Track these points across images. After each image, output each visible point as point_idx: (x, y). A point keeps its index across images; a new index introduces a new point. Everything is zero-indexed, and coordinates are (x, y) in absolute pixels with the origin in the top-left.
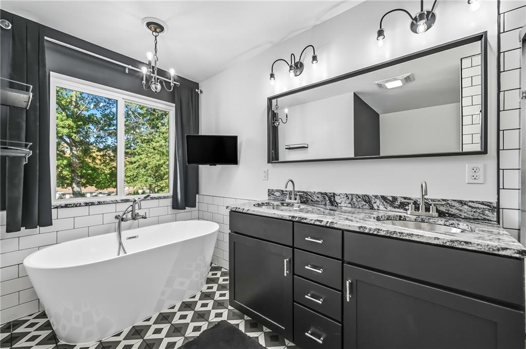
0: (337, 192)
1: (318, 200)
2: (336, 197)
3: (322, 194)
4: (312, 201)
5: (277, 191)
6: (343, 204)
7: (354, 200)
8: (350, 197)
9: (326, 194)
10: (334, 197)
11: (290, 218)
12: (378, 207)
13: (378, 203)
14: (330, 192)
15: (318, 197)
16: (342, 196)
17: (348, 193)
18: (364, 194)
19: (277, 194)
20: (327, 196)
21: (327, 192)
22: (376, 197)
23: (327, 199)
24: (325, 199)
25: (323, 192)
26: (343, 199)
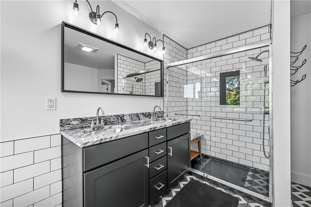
0: (125, 114)
1: (114, 120)
2: (124, 116)
3: (116, 116)
4: (110, 122)
5: (75, 119)
6: (128, 120)
7: (133, 117)
8: (131, 116)
9: (119, 116)
10: (123, 117)
11: (149, 130)
12: (141, 118)
13: (141, 116)
14: (121, 114)
15: (114, 119)
16: (127, 116)
17: (130, 114)
18: (136, 113)
19: (75, 123)
20: (120, 117)
21: (119, 114)
22: (140, 113)
23: (120, 119)
24: (118, 119)
25: (117, 114)
26: (128, 117)
